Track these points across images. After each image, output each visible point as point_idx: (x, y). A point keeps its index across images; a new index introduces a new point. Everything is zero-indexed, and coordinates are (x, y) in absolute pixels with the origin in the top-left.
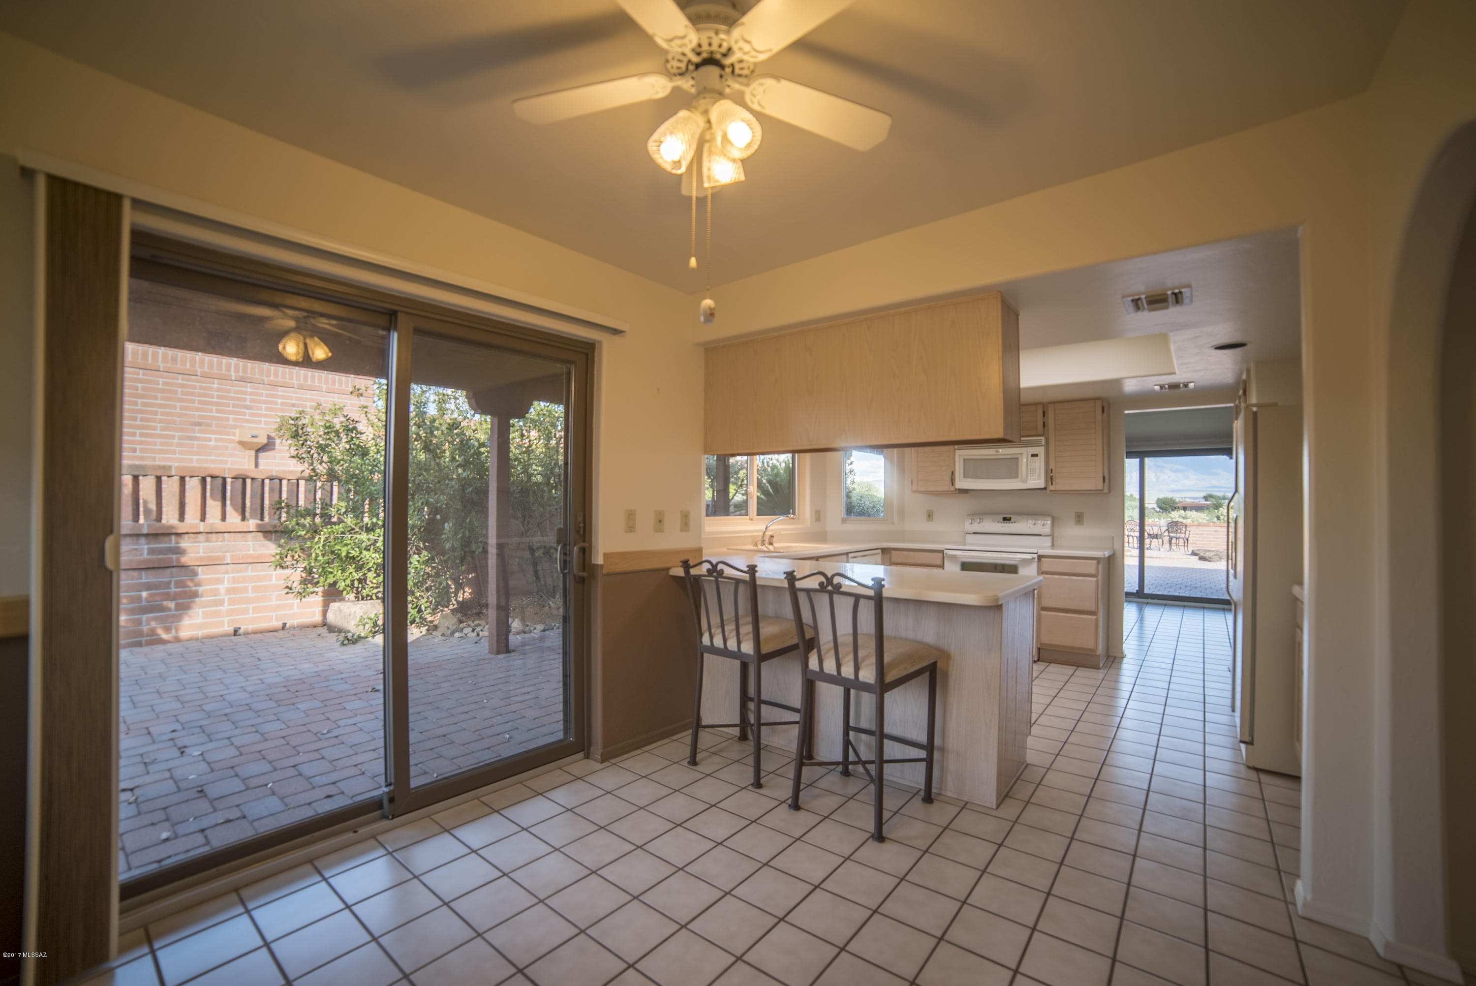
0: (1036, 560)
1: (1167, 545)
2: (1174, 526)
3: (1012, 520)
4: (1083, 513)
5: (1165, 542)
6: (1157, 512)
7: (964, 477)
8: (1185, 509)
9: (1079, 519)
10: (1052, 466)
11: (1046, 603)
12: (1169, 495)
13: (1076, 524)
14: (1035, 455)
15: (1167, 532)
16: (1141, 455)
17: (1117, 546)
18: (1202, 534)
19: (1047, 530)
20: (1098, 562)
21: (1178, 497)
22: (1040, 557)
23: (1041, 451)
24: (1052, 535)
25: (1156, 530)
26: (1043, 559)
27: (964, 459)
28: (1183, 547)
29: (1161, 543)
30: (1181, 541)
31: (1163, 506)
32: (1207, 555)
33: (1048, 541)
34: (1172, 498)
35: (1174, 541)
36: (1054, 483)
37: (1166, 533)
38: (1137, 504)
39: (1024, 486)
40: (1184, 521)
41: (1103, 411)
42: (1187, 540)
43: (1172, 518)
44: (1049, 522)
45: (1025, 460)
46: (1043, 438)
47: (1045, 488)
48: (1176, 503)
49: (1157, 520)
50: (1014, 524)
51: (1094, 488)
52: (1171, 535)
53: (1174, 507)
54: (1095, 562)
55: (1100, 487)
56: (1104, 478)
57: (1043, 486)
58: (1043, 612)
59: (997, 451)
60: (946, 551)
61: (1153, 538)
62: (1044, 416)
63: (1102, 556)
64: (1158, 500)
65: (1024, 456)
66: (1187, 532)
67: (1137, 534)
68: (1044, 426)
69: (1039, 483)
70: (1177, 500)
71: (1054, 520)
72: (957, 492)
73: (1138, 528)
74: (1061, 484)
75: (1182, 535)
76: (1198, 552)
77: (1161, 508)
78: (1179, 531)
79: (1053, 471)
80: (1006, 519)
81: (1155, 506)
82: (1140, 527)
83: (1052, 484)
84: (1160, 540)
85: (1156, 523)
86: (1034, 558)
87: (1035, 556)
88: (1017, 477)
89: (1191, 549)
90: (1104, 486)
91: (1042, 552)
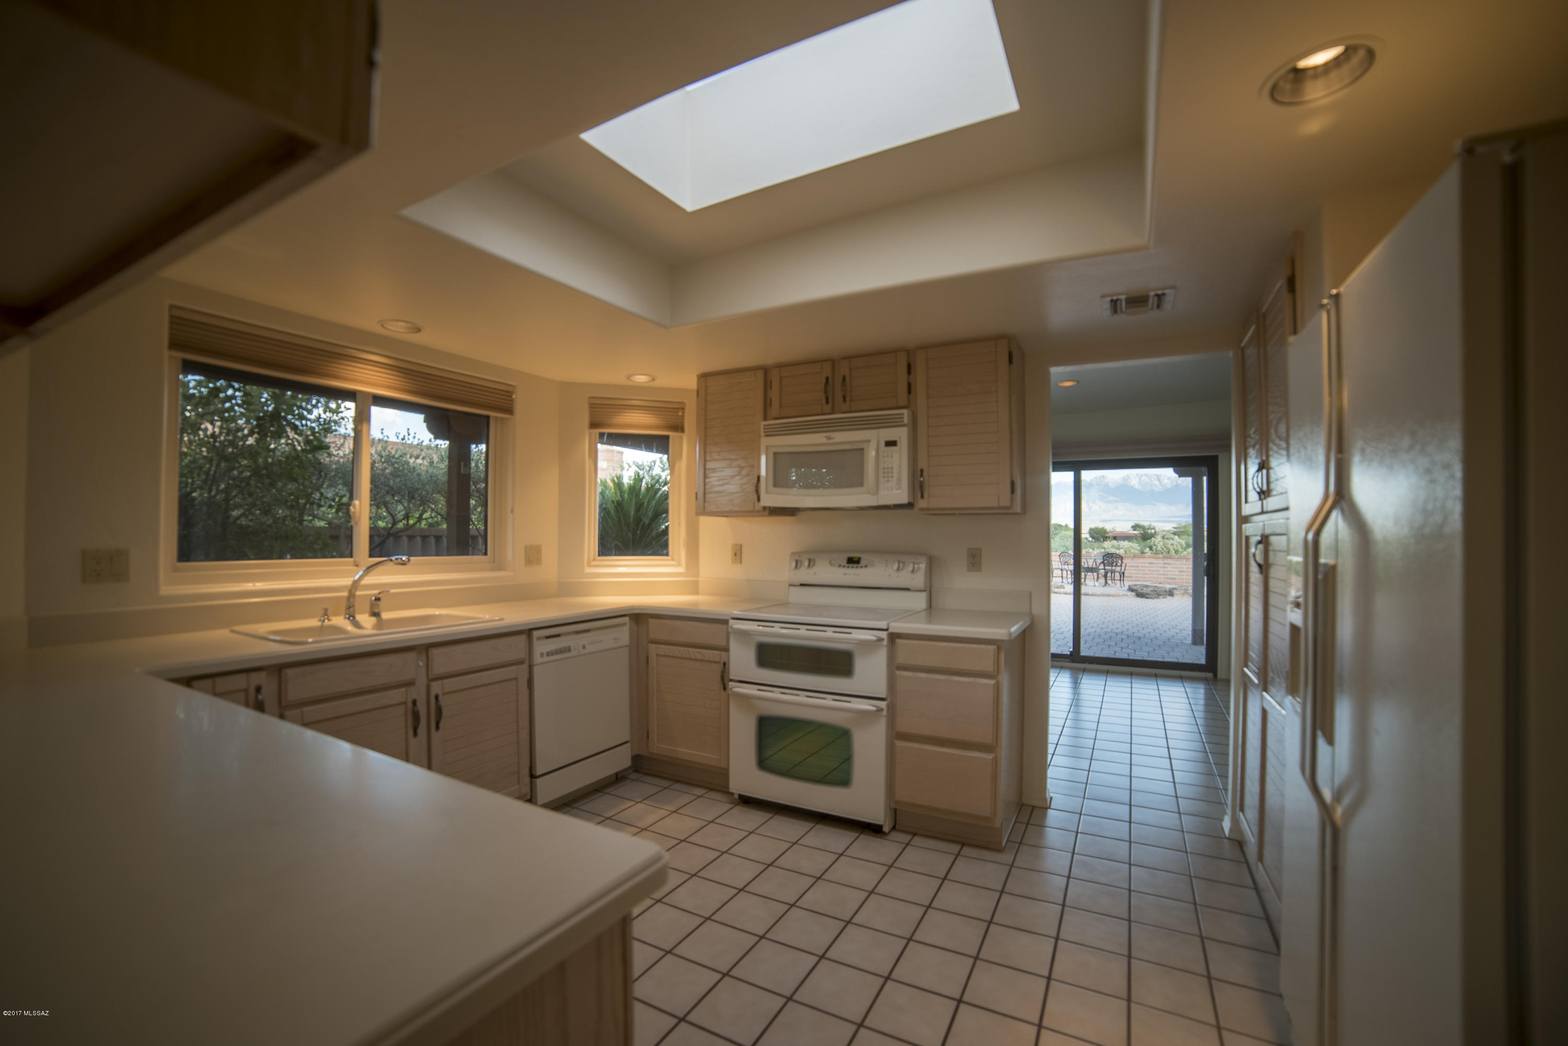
0: (885, 643)
1: (1102, 581)
2: (1110, 559)
3: (863, 563)
4: (980, 550)
5: (1100, 576)
6: (1089, 541)
7: (775, 485)
8: (1115, 538)
9: (974, 560)
10: (922, 463)
11: (904, 725)
12: (1100, 525)
13: (968, 570)
14: (891, 444)
15: (1102, 565)
16: (1077, 467)
17: (1037, 610)
18: (1138, 567)
19: (919, 580)
20: (999, 648)
21: (1108, 527)
22: (894, 637)
23: (901, 434)
24: (929, 590)
25: (1091, 563)
26: (899, 641)
27: (775, 454)
28: (1119, 582)
29: (1096, 577)
30: (1117, 575)
31: (1095, 535)
32: (1145, 590)
33: (919, 601)
34: (1103, 528)
35: (1109, 574)
36: (926, 495)
37: (1102, 567)
38: (1072, 534)
39: (872, 501)
40: (1117, 552)
41: (1011, 362)
42: (1123, 573)
43: (1104, 548)
44: (923, 566)
45: (873, 453)
46: (905, 412)
47: (910, 505)
48: (1107, 533)
49: (1091, 550)
50: (864, 570)
51: (996, 505)
52: (1106, 568)
53: (1106, 538)
54: (992, 648)
55: (1005, 502)
56: (1013, 484)
57: (904, 499)
58: (898, 743)
59: (829, 438)
60: (731, 621)
61: (1088, 572)
62: (909, 372)
63: (1006, 638)
64: (1091, 529)
65: (873, 445)
66: (1123, 565)
67: (1071, 567)
68: (909, 392)
69: (901, 495)
70: (1108, 530)
71: (933, 564)
72: (767, 512)
73: (1072, 561)
74: (937, 498)
75: (1118, 569)
76: (1135, 588)
77: (1093, 537)
78: (1115, 564)
79: (925, 473)
80: (853, 561)
81: (1088, 536)
82: (1074, 559)
83: (922, 497)
84: (1095, 574)
85: (1092, 555)
86: (880, 640)
87: (884, 635)
88: (861, 484)
89: (1127, 584)
90: (1012, 500)
91: (898, 626)
